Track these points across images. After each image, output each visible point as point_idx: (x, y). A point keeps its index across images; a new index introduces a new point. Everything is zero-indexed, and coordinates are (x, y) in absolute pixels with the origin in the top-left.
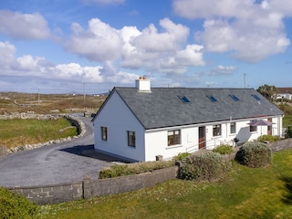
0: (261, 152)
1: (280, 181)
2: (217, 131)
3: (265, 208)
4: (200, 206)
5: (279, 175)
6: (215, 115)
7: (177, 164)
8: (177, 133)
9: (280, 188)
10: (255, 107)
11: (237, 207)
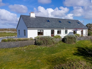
0: (71, 38)
1: (76, 48)
2: (59, 32)
3: (64, 56)
4: (37, 53)
5: (77, 46)
6: (59, 26)
7: (35, 39)
8: (42, 31)
9: (75, 50)
10: (77, 26)
11: (52, 55)
